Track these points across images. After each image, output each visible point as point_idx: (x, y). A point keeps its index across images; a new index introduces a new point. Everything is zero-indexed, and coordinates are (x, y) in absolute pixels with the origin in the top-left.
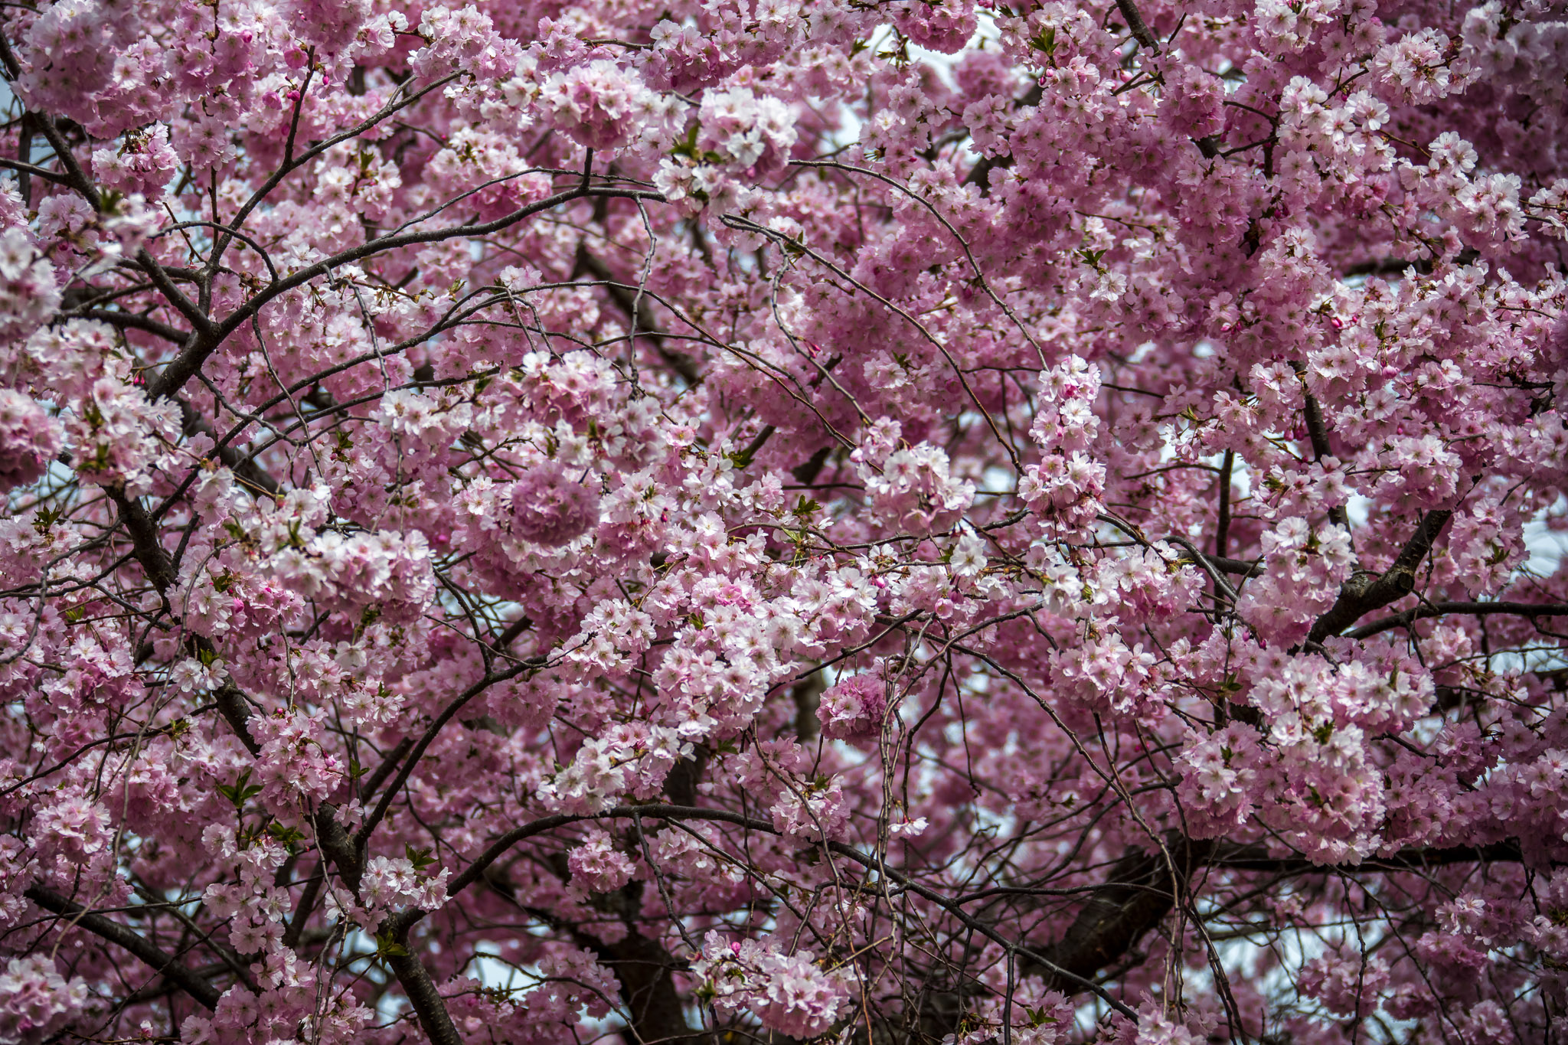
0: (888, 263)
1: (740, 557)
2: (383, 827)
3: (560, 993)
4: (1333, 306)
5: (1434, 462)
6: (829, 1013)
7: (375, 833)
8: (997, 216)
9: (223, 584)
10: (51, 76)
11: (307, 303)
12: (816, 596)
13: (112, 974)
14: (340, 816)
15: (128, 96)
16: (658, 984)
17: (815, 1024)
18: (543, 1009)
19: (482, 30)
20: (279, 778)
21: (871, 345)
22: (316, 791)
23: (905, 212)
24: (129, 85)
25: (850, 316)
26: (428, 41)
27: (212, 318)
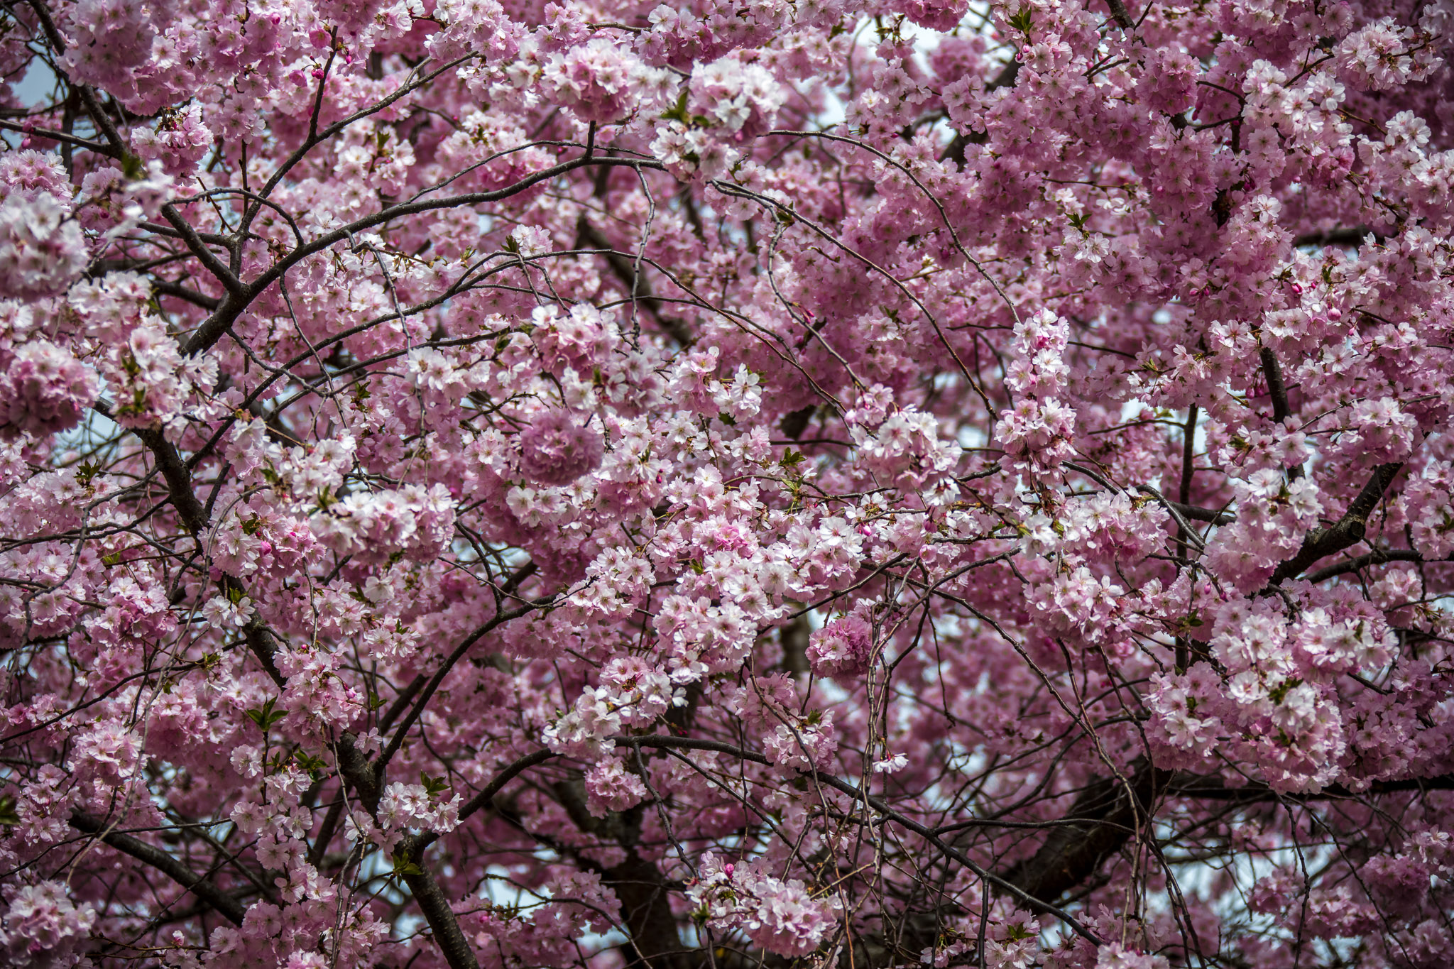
0: (870, 234)
1: (734, 504)
2: (399, 756)
3: (565, 912)
4: (1294, 273)
5: (1391, 422)
6: (815, 934)
7: (392, 761)
8: (972, 190)
9: (251, 527)
10: (94, 52)
11: (330, 268)
12: (806, 544)
13: (149, 895)
14: (361, 744)
15: (165, 74)
16: (655, 903)
17: (803, 945)
18: (548, 925)
19: (493, 16)
20: (303, 709)
21: (854, 310)
22: (338, 721)
23: (886, 183)
24: (166, 64)
25: (835, 282)
26: (443, 25)
27: (242, 281)
